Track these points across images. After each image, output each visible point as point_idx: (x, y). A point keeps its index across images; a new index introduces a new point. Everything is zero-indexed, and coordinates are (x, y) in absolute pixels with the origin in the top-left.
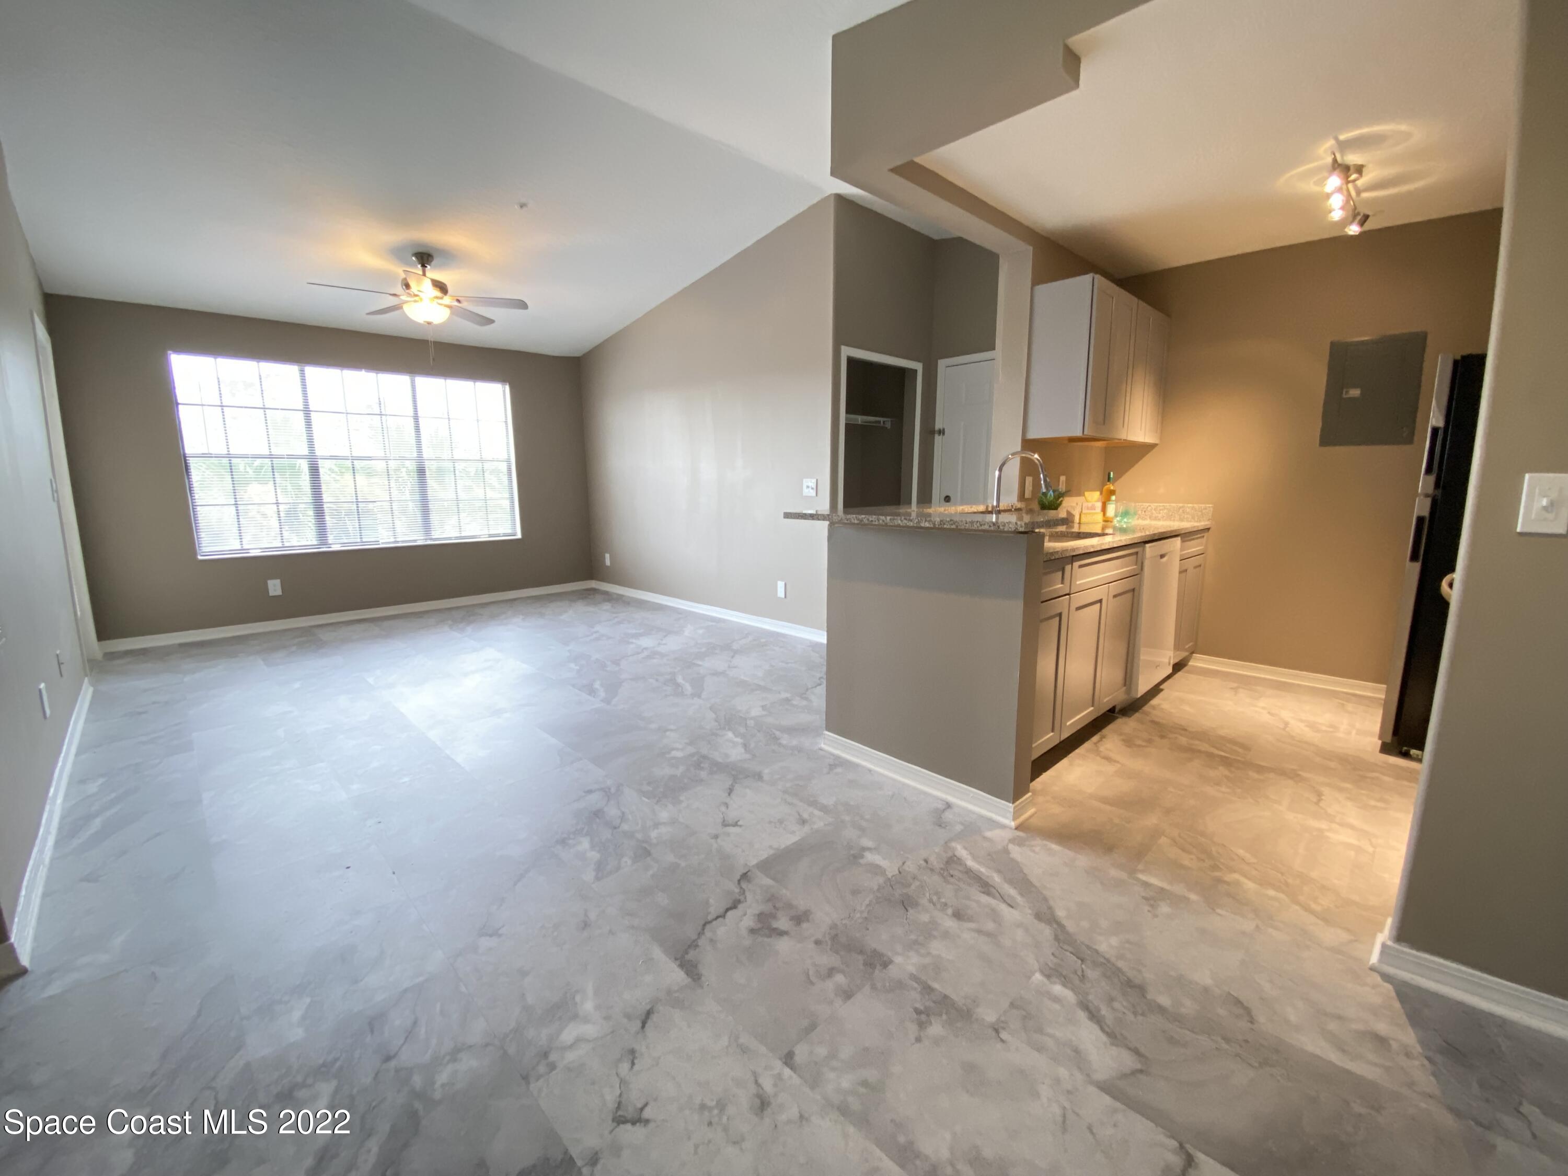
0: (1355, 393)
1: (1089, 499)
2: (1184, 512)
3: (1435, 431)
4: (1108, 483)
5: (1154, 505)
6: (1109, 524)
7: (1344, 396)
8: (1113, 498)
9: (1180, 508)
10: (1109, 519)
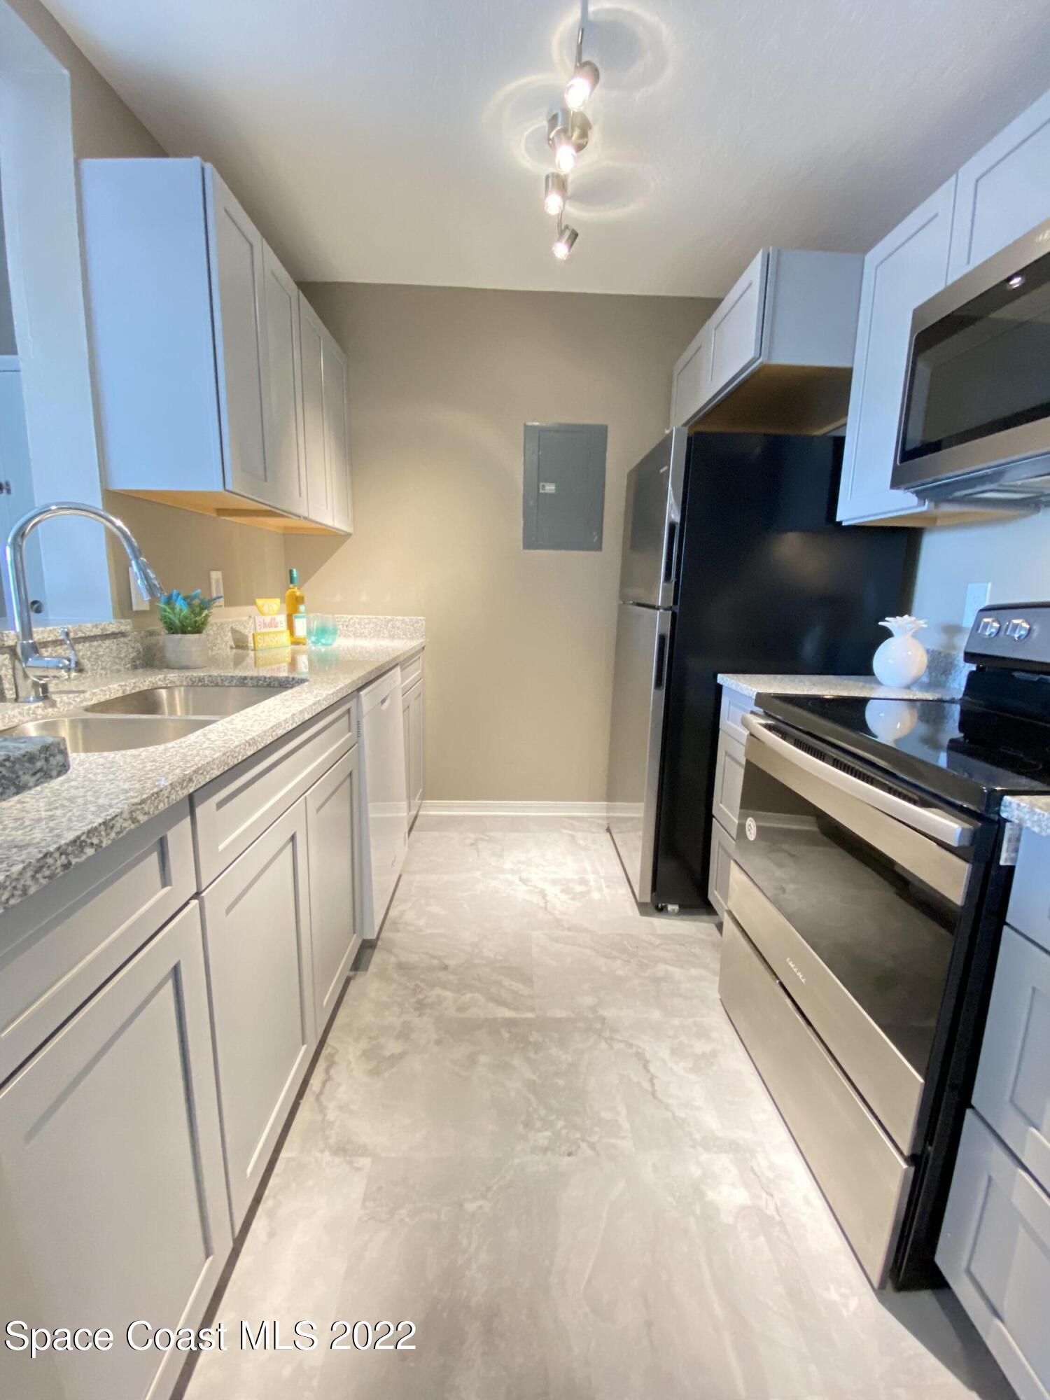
0: (550, 488)
1: (266, 609)
2: (393, 627)
3: (672, 527)
4: (291, 586)
5: (356, 618)
6: (300, 647)
7: (541, 491)
8: (302, 608)
9: (388, 621)
10: (301, 641)
